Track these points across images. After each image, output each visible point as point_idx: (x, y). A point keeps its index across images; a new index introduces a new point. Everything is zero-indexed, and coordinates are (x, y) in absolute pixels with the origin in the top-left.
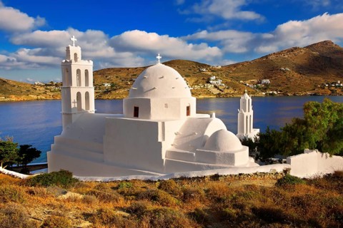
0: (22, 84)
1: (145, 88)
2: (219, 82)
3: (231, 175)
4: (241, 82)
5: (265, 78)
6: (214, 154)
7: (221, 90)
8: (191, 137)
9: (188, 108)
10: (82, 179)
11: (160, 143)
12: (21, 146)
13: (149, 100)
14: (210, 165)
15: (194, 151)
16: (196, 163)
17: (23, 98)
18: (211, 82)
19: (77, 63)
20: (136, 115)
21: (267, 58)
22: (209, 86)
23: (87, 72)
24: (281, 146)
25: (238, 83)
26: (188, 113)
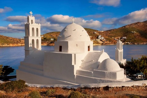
0: (15, 39)
1: (65, 36)
2: (103, 38)
3: (116, 87)
4: (113, 38)
5: (124, 36)
6: (104, 72)
7: (103, 42)
8: (90, 62)
9: (89, 47)
10: (30, 85)
11: (73, 66)
12: (4, 66)
13: (67, 42)
14: (102, 79)
15: (92, 70)
16: (93, 78)
17: (15, 45)
18: (99, 38)
19: (32, 25)
20: (61, 50)
21: (125, 27)
22: (98, 40)
23: (37, 29)
24: (141, 68)
25: (111, 38)
26: (89, 50)
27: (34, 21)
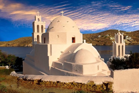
2: (130, 38)
7: (131, 42)
11: (48, 57)
14: (69, 72)
22: (125, 40)
23: (42, 26)
27: (40, 19)
